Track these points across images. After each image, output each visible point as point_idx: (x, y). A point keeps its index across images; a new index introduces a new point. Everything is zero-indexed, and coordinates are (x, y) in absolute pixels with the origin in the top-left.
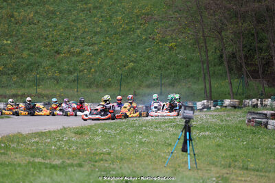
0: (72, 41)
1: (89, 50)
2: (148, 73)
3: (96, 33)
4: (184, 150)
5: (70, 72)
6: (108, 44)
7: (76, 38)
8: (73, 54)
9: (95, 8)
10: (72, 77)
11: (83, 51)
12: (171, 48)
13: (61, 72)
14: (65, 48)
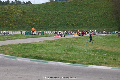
0: (90, 18)
1: (94, 20)
2: (106, 25)
3: (95, 17)
4: (90, 42)
5: (90, 25)
6: (98, 19)
7: (91, 18)
8: (90, 21)
9: (95, 11)
10: (90, 26)
11: (92, 21)
12: (111, 20)
13: (88, 25)
14: (89, 20)
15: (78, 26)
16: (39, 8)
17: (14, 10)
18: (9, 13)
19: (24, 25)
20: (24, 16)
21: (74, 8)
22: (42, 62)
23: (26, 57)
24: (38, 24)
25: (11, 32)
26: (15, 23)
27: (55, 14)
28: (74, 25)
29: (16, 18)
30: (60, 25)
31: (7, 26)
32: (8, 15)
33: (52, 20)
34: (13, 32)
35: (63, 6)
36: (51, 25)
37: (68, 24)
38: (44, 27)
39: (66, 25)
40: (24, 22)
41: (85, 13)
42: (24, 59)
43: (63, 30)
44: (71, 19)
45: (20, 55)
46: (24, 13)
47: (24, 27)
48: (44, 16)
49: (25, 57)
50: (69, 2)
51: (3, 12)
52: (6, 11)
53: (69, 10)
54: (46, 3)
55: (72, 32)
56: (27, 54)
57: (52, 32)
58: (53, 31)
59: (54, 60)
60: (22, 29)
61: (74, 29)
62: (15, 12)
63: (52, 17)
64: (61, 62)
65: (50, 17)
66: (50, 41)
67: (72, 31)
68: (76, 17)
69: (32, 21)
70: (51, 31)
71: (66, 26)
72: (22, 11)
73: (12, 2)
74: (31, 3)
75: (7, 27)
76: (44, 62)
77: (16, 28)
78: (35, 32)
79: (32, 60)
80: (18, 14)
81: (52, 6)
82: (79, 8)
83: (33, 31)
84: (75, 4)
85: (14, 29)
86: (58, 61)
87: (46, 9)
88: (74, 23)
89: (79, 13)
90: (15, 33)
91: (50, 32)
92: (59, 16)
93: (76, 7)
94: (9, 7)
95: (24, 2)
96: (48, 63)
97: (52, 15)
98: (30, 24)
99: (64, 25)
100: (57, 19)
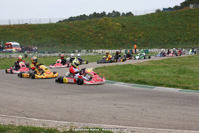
15: (191, 42)
16: (142, 20)
17: (111, 23)
18: (105, 27)
19: (124, 41)
20: (124, 30)
21: (187, 19)
22: (147, 87)
23: (127, 81)
24: (141, 40)
26: (113, 39)
27: (162, 27)
28: (186, 41)
29: (114, 34)
30: (168, 41)
31: (102, 43)
32: (104, 29)
33: (158, 35)
34: (111, 51)
35: (172, 16)
36: (157, 42)
37: (178, 40)
38: (149, 44)
40: (124, 37)
42: (124, 84)
44: (183, 34)
45: (119, 79)
47: (124, 44)
48: (148, 30)
49: (125, 82)
50: (180, 12)
51: (97, 26)
52: (101, 25)
53: (179, 22)
54: (151, 14)
55: (184, 50)
56: (128, 78)
57: (159, 50)
58: (160, 48)
59: (161, 85)
60: (122, 46)
61: (187, 46)
62: (112, 25)
63: (158, 32)
64: (170, 87)
65: (156, 32)
66: (156, 61)
67: (184, 48)
68: (189, 31)
69: (133, 37)
70: (158, 48)
71: (176, 43)
72: (121, 24)
73: (109, 13)
74: (133, 15)
75: (103, 45)
76: (149, 87)
79: (134, 86)
80: (117, 29)
81: (159, 17)
82: (193, 19)
84: (187, 14)
85: (112, 47)
86: (167, 86)
87: (151, 21)
88: (186, 39)
89: (193, 25)
90: (113, 52)
91: (157, 50)
92: (167, 29)
93: (189, 17)
94: (105, 20)
95: (123, 13)
96: (154, 89)
97: (159, 29)
98: (131, 41)
99: (174, 41)
100: (165, 34)
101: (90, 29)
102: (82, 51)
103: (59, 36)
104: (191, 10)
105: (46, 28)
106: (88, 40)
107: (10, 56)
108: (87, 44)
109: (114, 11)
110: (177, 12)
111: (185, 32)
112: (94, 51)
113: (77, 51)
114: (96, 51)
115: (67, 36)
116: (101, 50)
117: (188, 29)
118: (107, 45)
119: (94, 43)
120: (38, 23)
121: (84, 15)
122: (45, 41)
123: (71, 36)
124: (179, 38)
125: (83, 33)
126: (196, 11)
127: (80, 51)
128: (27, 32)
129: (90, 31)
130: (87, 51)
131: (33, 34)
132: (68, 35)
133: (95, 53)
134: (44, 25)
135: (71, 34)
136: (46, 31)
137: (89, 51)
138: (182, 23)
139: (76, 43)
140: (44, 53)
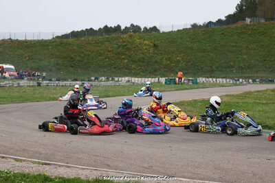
15: (248, 70)
16: (181, 38)
17: (138, 41)
18: (129, 46)
19: (156, 66)
20: (156, 51)
21: (243, 38)
24: (180, 65)
25: (137, 79)
26: (141, 64)
28: (242, 68)
29: (142, 56)
30: (217, 68)
31: (126, 69)
32: (129, 49)
33: (204, 58)
34: (140, 79)
35: (223, 34)
36: (202, 68)
37: (231, 66)
38: (190, 71)
39: (229, 67)
40: (156, 61)
41: (262, 46)
43: (224, 76)
44: (237, 58)
46: (156, 46)
47: (156, 71)
48: (189, 51)
50: (233, 29)
51: (119, 44)
52: (125, 44)
53: (232, 42)
55: (241, 80)
58: (208, 78)
60: (152, 74)
61: (244, 75)
62: (140, 44)
63: (204, 54)
65: (200, 54)
66: (237, 96)
68: (246, 54)
69: (169, 60)
71: (228, 70)
72: (151, 42)
75: (127, 71)
77: (143, 72)
78: (183, 80)
80: (146, 49)
82: (251, 38)
83: (180, 78)
84: (243, 31)
87: (193, 39)
88: (242, 65)
89: (251, 46)
90: (143, 82)
91: (204, 79)
92: (215, 51)
93: (245, 35)
97: (204, 51)
98: (166, 66)
99: (225, 67)
100: (212, 58)
101: (110, 49)
102: (100, 78)
103: (66, 58)
104: (247, 25)
105: (48, 45)
106: (106, 64)
107: (19, 84)
108: (105, 70)
109: (132, 25)
110: (229, 28)
111: (240, 56)
112: (116, 79)
113: (93, 78)
114: (120, 79)
115: (78, 58)
116: (127, 79)
117: (244, 51)
118: (133, 71)
119: (115, 68)
120: (36, 38)
121: (91, 29)
122: (46, 63)
123: (83, 57)
124: (231, 63)
125: (101, 53)
126: (255, 28)
127: (96, 78)
128: (21, 51)
129: (109, 52)
130: (108, 78)
131: (30, 54)
132: (79, 56)
133: (118, 81)
134: (46, 41)
135: (83, 55)
136: (48, 49)
137: (111, 79)
138: (236, 43)
139: (89, 67)
140: (50, 80)
